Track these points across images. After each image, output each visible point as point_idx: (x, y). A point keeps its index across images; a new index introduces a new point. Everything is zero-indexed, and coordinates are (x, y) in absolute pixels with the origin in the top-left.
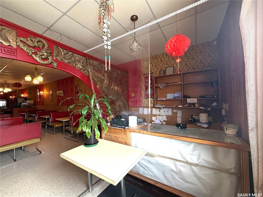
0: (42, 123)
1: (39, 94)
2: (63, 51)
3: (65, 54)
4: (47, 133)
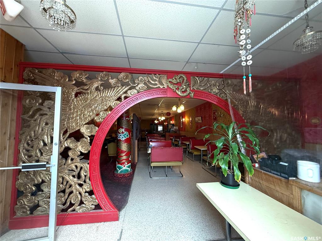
0: (184, 148)
1: (182, 120)
2: (199, 80)
3: (200, 82)
4: (188, 159)
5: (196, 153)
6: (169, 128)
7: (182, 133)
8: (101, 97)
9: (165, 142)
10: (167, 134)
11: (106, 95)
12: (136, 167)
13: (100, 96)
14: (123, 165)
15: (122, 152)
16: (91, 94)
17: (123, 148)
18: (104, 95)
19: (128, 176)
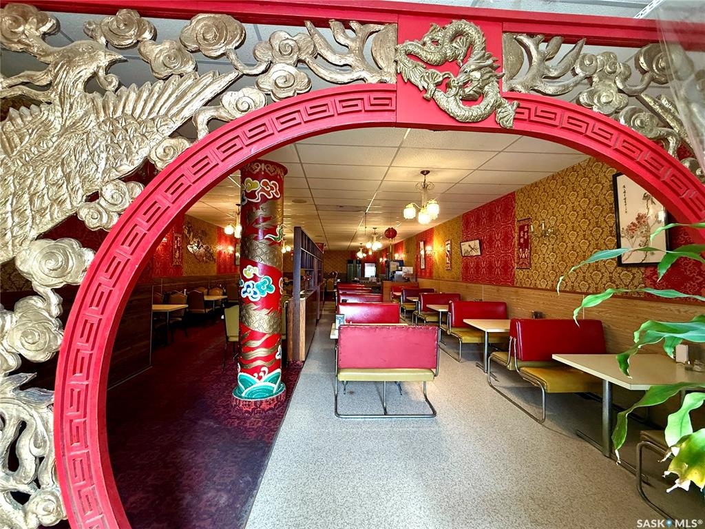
2: (537, 48)
3: (543, 60)
5: (467, 339)
6: (391, 270)
7: (425, 283)
8: (109, 119)
9: (381, 306)
10: (387, 284)
11: (129, 110)
12: (302, 373)
13: (102, 119)
14: (256, 374)
15: (254, 335)
16: (62, 103)
17: (256, 325)
18: (119, 113)
19: (270, 409)
